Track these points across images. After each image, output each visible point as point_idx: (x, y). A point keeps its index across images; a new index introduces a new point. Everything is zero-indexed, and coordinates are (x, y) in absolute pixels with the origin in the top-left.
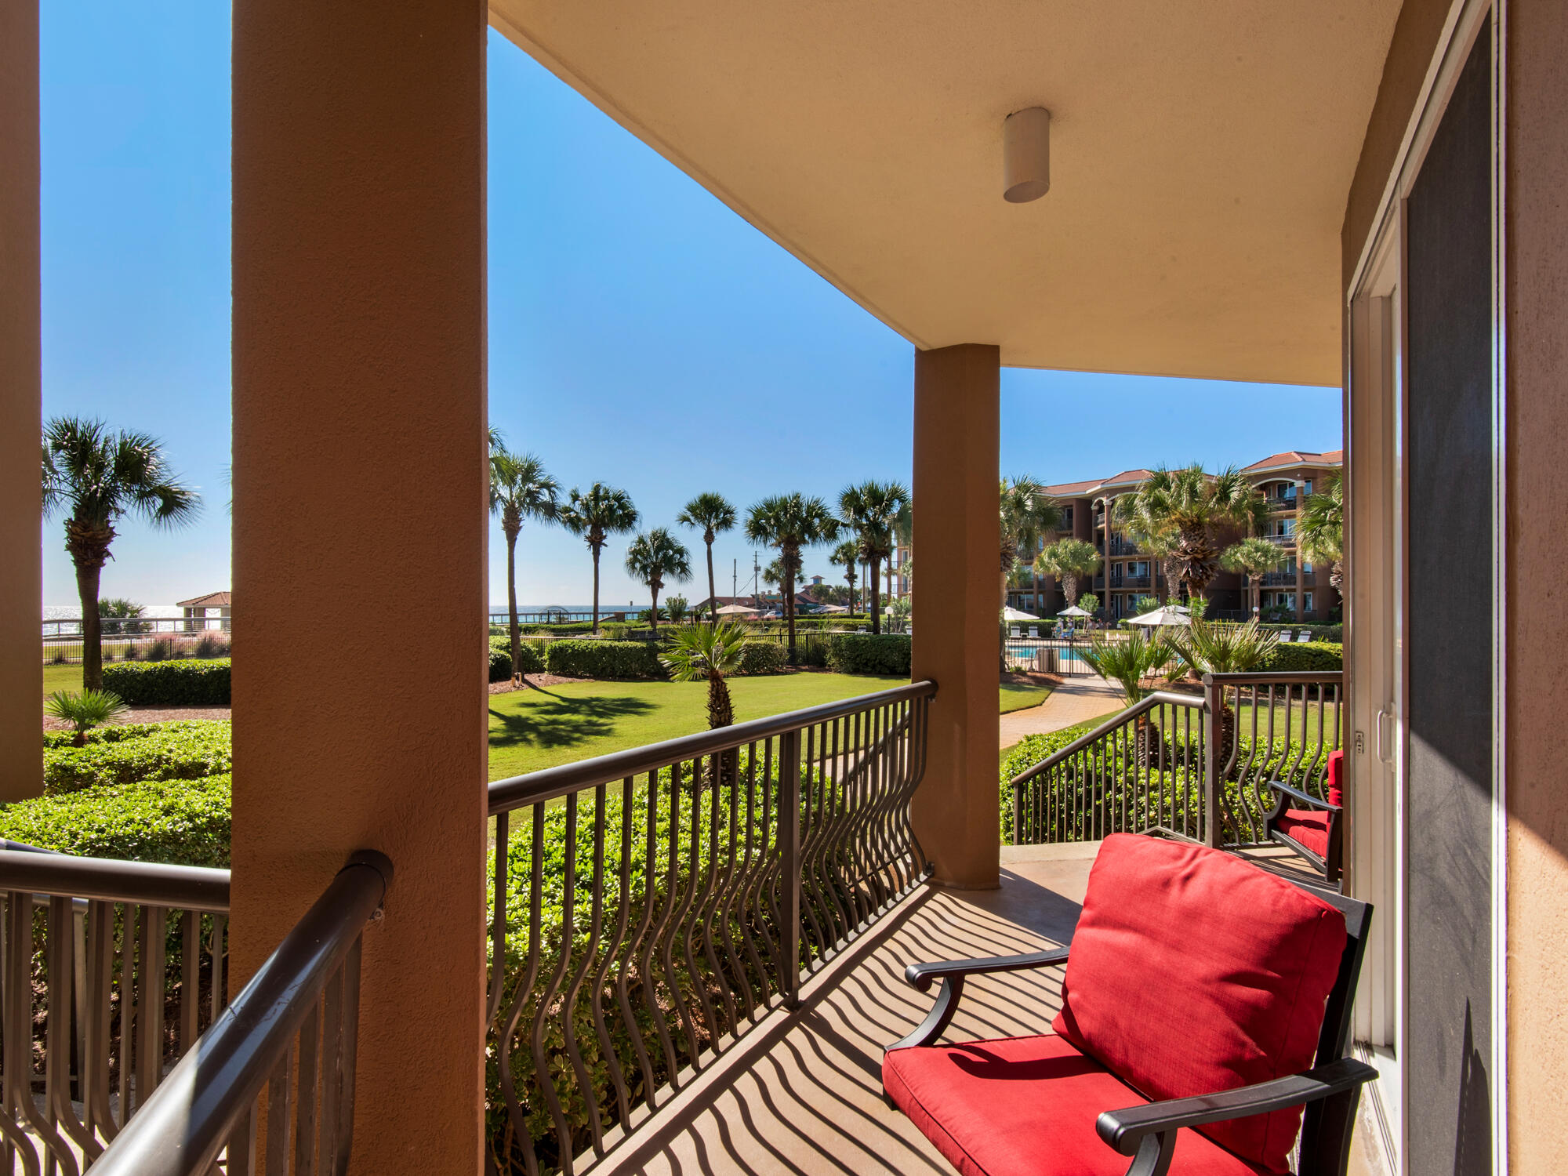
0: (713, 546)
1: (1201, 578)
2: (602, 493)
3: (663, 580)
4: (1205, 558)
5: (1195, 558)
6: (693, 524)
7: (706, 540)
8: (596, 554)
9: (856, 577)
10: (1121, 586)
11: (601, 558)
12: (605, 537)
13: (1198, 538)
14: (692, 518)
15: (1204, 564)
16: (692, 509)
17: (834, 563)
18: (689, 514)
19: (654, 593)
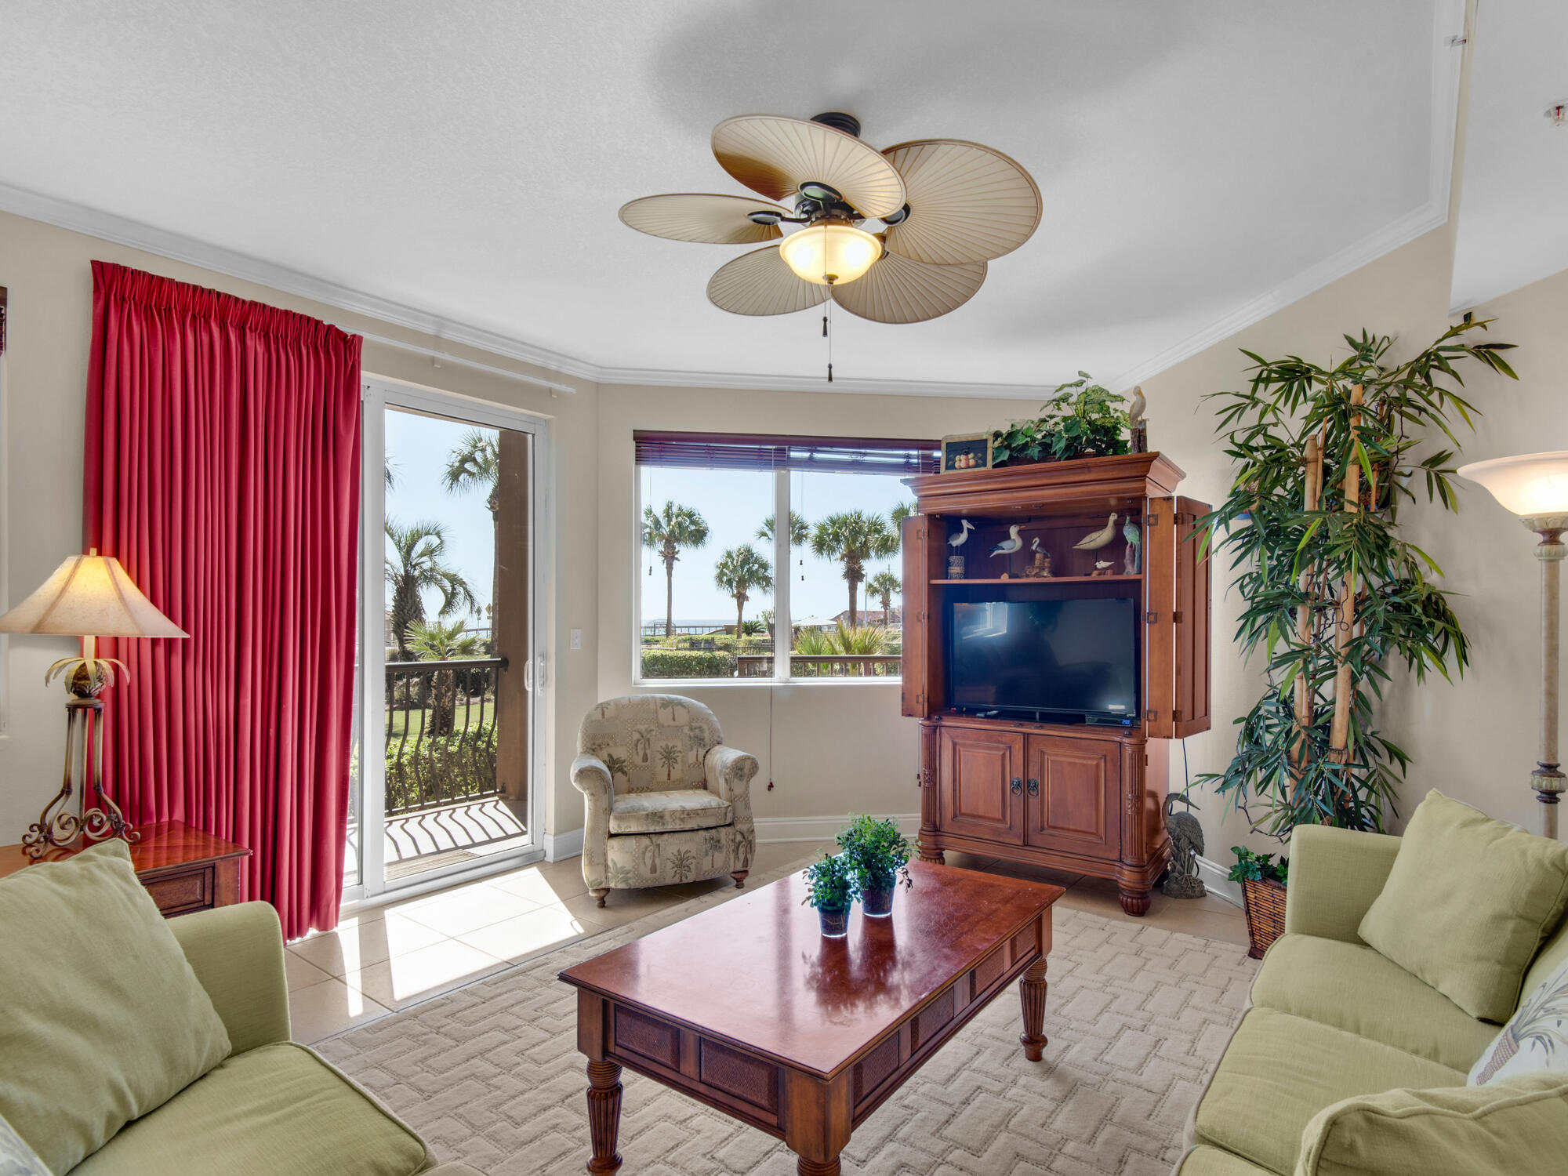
2: (675, 510)
3: (748, 593)
6: (768, 538)
8: (670, 568)
11: (674, 572)
12: (677, 553)
14: (769, 533)
16: (769, 525)
18: (766, 529)
19: (740, 606)
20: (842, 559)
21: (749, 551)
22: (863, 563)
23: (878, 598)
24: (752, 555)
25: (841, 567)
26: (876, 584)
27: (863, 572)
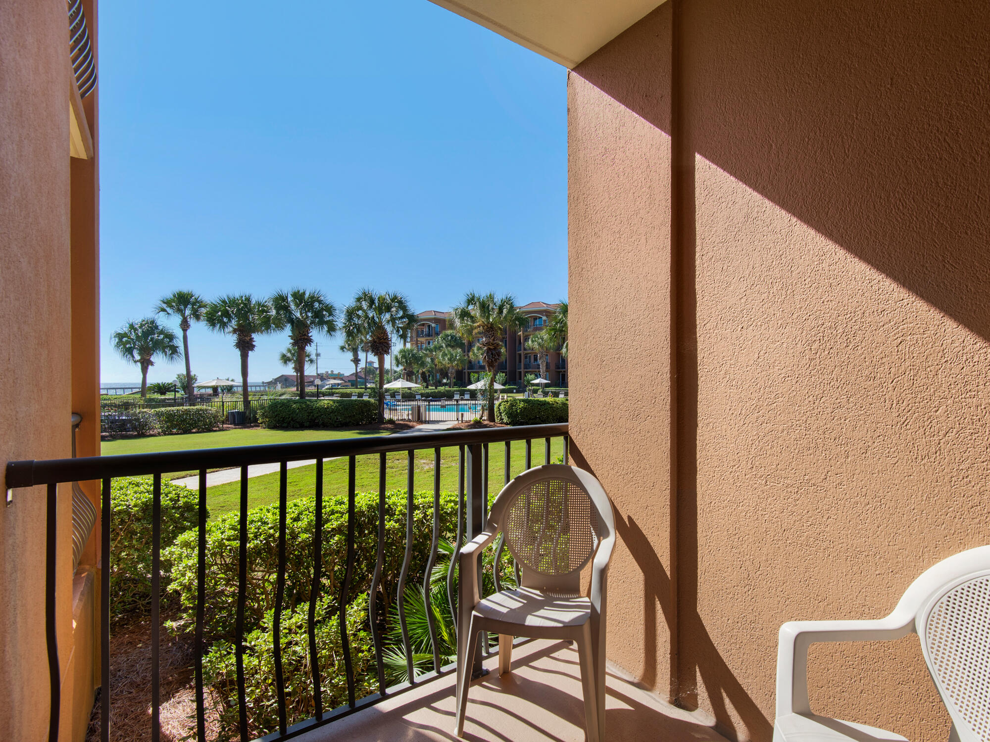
0: (189, 332)
1: (492, 361)
3: (152, 359)
4: (495, 349)
5: (489, 348)
6: (168, 314)
7: (181, 327)
9: (360, 360)
10: (530, 368)
13: (491, 336)
14: (168, 309)
15: (494, 352)
16: (168, 303)
17: (343, 351)
18: (165, 306)
19: (144, 371)
20: (235, 331)
21: (153, 322)
22: (254, 335)
23: (291, 365)
24: (157, 327)
25: (233, 339)
26: (289, 355)
27: (254, 343)
